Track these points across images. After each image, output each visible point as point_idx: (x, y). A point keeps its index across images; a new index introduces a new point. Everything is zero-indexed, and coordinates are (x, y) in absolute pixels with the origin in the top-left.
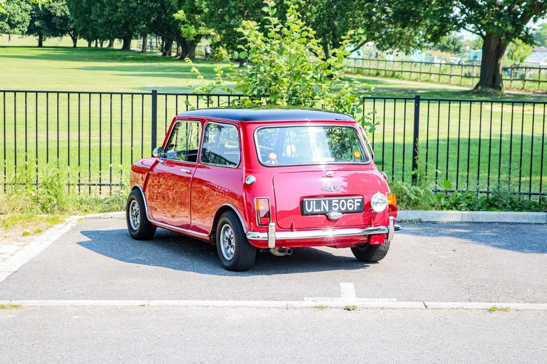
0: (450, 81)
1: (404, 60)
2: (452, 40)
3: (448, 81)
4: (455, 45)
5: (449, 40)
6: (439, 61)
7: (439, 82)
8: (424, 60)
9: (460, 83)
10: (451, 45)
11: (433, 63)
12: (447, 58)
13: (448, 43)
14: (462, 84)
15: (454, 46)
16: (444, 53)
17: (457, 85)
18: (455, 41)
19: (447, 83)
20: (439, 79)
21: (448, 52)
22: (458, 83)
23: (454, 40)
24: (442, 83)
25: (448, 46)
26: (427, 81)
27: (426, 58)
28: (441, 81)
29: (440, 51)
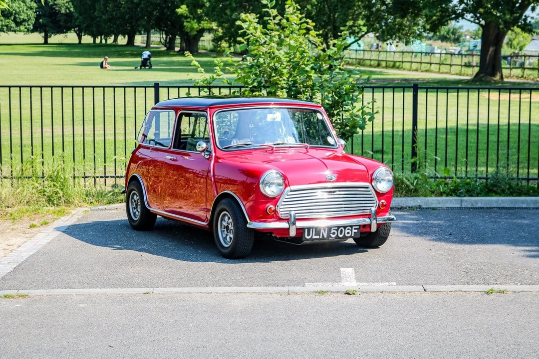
0: (450, 70)
1: (404, 51)
2: (452, 30)
3: (448, 71)
4: (455, 35)
5: (449, 30)
6: (439, 51)
7: (439, 72)
8: (424, 51)
9: (460, 72)
10: (451, 35)
11: (433, 53)
12: (447, 48)
13: (448, 33)
14: (462, 73)
15: (454, 36)
16: (444, 44)
17: (457, 74)
18: (455, 31)
19: (447, 73)
20: (439, 69)
21: (448, 42)
22: (458, 72)
23: (454, 29)
24: (442, 73)
25: (448, 36)
26: (427, 71)
27: (426, 49)
28: (441, 71)
29: (440, 41)
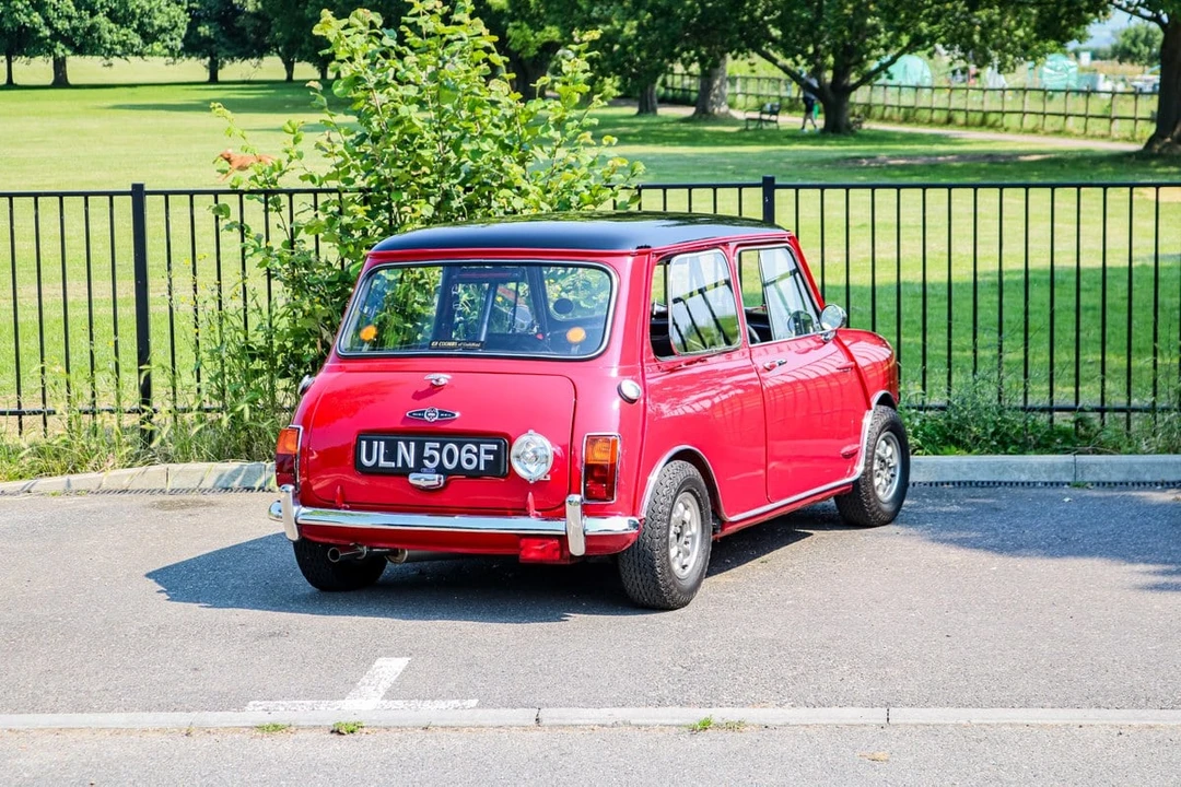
0: (1110, 130)
1: (1027, 87)
2: (1143, 36)
3: (1105, 132)
4: (1151, 47)
5: (1137, 36)
6: (1108, 86)
7: (1085, 134)
8: (1073, 85)
9: (1133, 136)
10: (1142, 46)
11: (1095, 91)
12: (1128, 78)
13: (1134, 43)
14: (1137, 137)
15: (1148, 49)
16: (1126, 67)
17: (1127, 139)
18: (1150, 36)
19: (1103, 137)
20: (1086, 128)
21: (1136, 63)
22: (1128, 134)
23: (1148, 33)
24: (1093, 136)
25: (1135, 50)
26: (1058, 132)
27: (1080, 79)
28: (1089, 133)
29: (1116, 62)
